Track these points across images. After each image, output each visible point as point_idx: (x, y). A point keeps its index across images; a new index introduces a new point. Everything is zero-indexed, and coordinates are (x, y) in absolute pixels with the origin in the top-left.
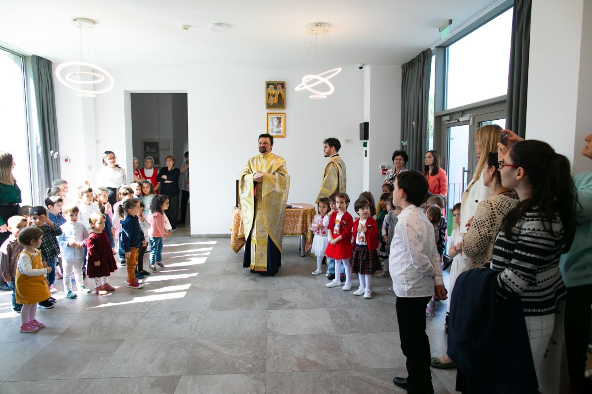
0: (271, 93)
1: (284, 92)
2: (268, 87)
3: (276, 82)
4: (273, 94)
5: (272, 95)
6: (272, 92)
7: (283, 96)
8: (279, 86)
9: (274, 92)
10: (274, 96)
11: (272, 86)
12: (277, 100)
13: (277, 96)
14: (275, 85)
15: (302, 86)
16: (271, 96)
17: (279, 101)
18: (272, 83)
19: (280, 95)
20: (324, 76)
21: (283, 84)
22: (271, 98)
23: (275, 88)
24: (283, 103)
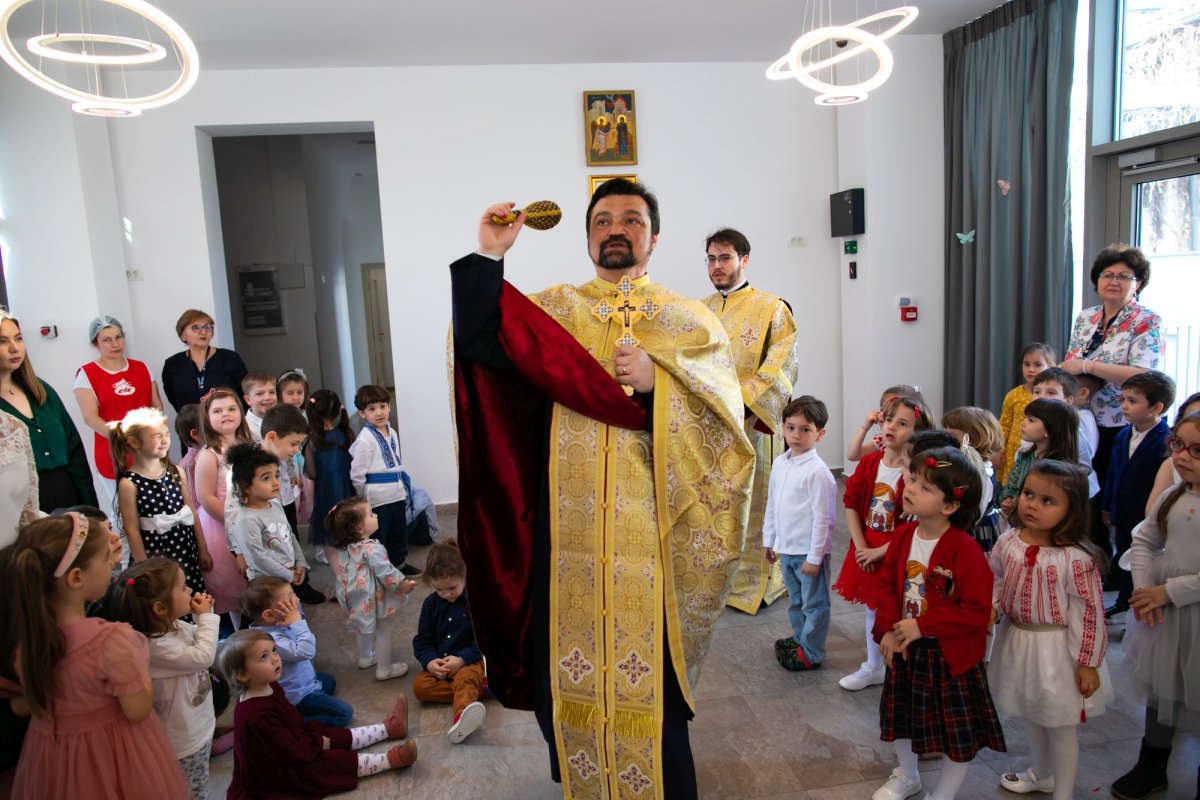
0: (599, 123)
1: (633, 118)
2: (590, 108)
3: (610, 93)
4: (605, 123)
5: (602, 128)
6: (602, 121)
7: (630, 130)
8: (619, 104)
9: (604, 118)
10: (606, 129)
11: (600, 104)
12: (615, 140)
13: (614, 130)
14: (608, 101)
15: (785, 68)
16: (598, 131)
17: (620, 142)
18: (601, 96)
19: (622, 128)
20: (876, 28)
21: (628, 98)
22: (601, 136)
23: (609, 109)
24: (632, 148)
